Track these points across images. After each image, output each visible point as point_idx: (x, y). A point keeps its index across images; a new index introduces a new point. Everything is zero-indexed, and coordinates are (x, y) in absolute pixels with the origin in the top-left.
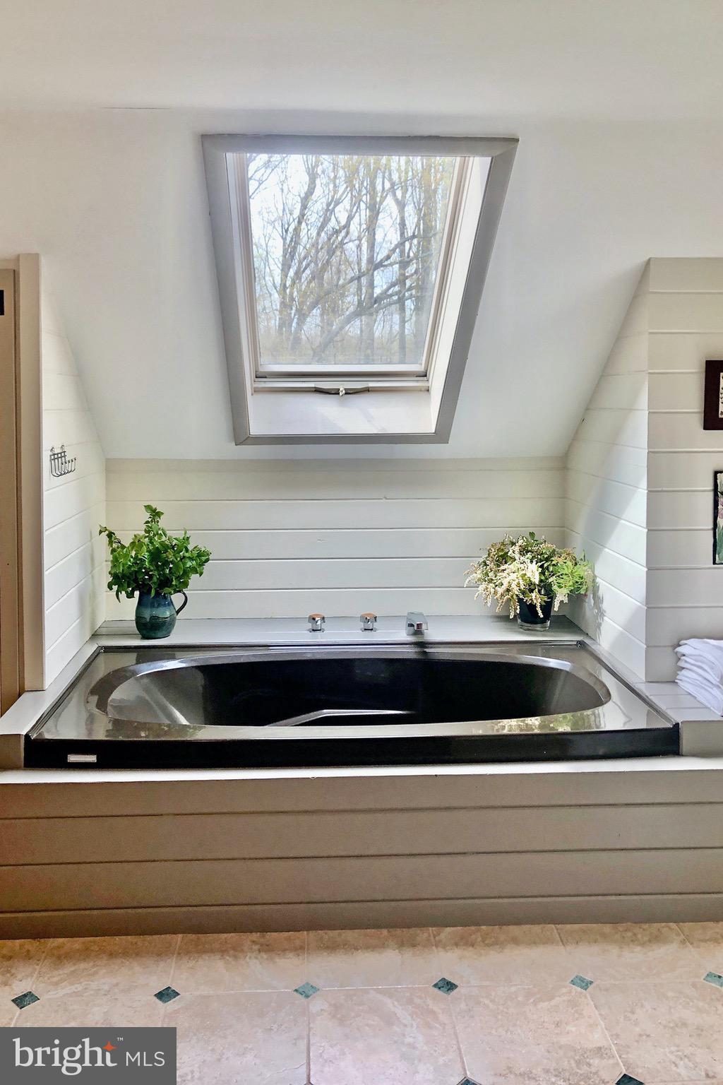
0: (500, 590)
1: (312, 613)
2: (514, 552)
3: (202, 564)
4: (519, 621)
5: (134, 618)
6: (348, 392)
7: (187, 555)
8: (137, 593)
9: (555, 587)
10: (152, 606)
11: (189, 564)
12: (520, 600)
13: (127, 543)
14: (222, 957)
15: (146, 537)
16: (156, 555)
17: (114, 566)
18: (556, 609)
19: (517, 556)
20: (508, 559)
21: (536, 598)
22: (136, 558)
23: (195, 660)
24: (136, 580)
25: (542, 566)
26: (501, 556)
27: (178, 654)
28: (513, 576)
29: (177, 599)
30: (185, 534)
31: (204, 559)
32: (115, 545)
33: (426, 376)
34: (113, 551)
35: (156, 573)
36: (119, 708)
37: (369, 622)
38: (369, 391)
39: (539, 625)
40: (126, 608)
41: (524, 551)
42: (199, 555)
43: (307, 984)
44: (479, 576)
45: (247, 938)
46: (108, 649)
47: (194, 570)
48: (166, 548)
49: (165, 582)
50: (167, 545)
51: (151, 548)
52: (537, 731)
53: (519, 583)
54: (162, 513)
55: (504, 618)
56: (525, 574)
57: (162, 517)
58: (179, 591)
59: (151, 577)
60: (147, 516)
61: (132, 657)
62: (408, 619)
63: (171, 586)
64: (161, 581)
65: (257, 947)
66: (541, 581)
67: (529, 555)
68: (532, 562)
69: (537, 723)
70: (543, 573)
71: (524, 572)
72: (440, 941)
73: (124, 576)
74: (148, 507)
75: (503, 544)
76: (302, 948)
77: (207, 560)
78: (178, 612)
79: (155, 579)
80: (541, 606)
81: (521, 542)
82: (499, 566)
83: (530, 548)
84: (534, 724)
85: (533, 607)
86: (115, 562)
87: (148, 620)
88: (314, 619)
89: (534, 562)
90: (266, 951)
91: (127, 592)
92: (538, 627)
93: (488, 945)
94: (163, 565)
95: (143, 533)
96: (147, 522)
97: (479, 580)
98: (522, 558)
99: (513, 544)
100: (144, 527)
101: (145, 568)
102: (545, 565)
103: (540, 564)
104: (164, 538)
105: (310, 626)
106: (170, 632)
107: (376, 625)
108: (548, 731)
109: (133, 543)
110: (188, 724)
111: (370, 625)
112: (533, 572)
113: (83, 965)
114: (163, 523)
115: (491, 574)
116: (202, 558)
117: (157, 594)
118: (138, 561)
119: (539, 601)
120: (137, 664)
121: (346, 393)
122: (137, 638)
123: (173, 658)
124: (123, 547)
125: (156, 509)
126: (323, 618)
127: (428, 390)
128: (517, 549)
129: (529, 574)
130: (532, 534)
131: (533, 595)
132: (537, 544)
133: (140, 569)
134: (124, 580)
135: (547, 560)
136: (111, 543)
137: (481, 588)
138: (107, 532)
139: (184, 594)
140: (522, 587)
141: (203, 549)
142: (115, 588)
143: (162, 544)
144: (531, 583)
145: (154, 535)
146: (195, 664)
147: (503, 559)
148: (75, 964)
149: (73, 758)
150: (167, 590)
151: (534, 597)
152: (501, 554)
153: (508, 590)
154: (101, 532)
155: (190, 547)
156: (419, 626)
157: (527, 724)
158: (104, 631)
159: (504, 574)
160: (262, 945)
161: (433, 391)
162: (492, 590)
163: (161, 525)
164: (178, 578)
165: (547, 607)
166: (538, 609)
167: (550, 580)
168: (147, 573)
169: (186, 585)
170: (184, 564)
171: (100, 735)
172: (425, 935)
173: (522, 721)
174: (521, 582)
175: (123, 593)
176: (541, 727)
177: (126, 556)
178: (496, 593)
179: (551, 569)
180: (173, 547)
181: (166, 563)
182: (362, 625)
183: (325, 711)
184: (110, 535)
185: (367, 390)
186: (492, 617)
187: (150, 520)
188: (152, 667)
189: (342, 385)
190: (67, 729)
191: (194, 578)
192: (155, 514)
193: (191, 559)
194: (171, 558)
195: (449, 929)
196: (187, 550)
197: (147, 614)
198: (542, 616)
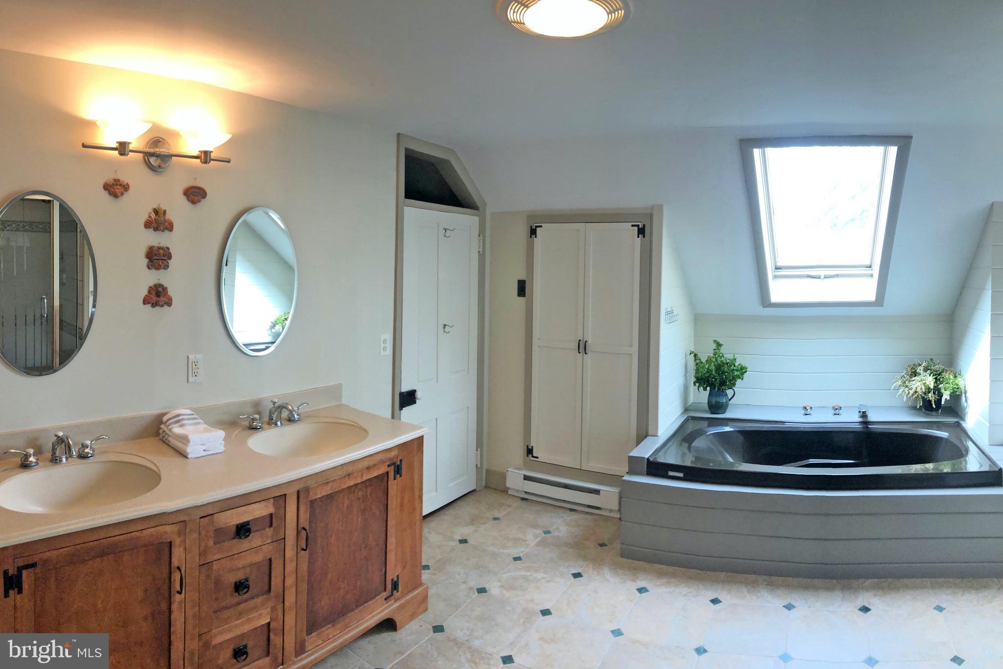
0: (911, 392)
1: (805, 405)
2: (920, 370)
3: (742, 374)
4: (923, 409)
5: (707, 402)
6: (825, 277)
7: (735, 368)
8: (708, 388)
9: (943, 391)
10: (716, 396)
11: (736, 373)
12: (923, 398)
13: (704, 360)
14: (746, 586)
15: (714, 358)
16: (719, 368)
17: (697, 373)
18: (943, 403)
19: (922, 372)
20: (917, 374)
21: (931, 396)
22: (708, 369)
23: (738, 427)
24: (708, 381)
25: (935, 378)
26: (913, 372)
27: (730, 423)
28: (919, 384)
29: (730, 393)
30: (734, 356)
31: (744, 371)
32: (698, 361)
33: (871, 267)
34: (697, 364)
35: (718, 378)
36: (697, 450)
37: (837, 410)
38: (838, 276)
39: (934, 412)
40: (702, 396)
41: (926, 369)
42: (741, 369)
43: (790, 603)
44: (900, 384)
45: (761, 578)
46: (693, 418)
47: (739, 377)
48: (723, 364)
49: (723, 383)
50: (724, 363)
51: (716, 364)
52: (931, 472)
53: (921, 388)
54: (723, 345)
55: (915, 408)
56: (925, 383)
57: (722, 347)
58: (730, 388)
59: (716, 379)
60: (714, 346)
61: (706, 423)
62: (859, 408)
63: (726, 385)
64: (721, 382)
65: (765, 583)
66: (935, 387)
67: (929, 372)
68: (930, 375)
69: (932, 467)
70: (936, 382)
71: (924, 382)
72: (865, 586)
73: (702, 379)
74: (715, 341)
75: (914, 365)
76: (789, 586)
77: (746, 372)
78: (730, 400)
79: (718, 381)
80: (935, 401)
81: (924, 364)
82: (911, 378)
83: (930, 368)
84: (930, 467)
85: (930, 401)
86: (697, 370)
87: (714, 403)
88: (806, 408)
89: (932, 375)
90: (770, 585)
91: (703, 387)
92: (934, 413)
93: (891, 589)
94: (722, 373)
95: (712, 355)
96: (715, 349)
97: (900, 386)
98: (925, 373)
99: (920, 365)
100: (713, 352)
101: (713, 375)
102: (938, 378)
103: (934, 377)
104: (723, 359)
105: (803, 412)
106: (726, 411)
107: (841, 412)
108: (937, 472)
109: (707, 360)
110: (732, 461)
111: (837, 412)
112: (930, 381)
113: (673, 580)
114: (723, 350)
115: (907, 382)
116: (743, 370)
117: (719, 389)
118: (709, 371)
119: (933, 398)
120: (708, 427)
121: (825, 278)
122: (708, 413)
123: (726, 425)
124: (702, 363)
125: (719, 343)
126: (811, 408)
127: (872, 276)
128: (922, 368)
129: (928, 383)
130: (932, 360)
131: (930, 395)
132: (934, 365)
133: (711, 375)
134: (702, 380)
135: (940, 374)
136: (695, 360)
137: (901, 391)
138: (694, 354)
139: (733, 390)
140: (924, 390)
141: (743, 366)
142: (697, 384)
143: (722, 362)
144: (929, 388)
145: (718, 357)
146: (738, 429)
147: (915, 374)
148: (669, 579)
149: (671, 473)
150: (723, 387)
151: (930, 396)
152: (913, 371)
153: (916, 392)
154: (690, 354)
155: (736, 364)
156: (864, 412)
157: (926, 468)
158: (692, 408)
159: (914, 382)
160: (768, 582)
161: (874, 275)
162: (907, 392)
163: (721, 351)
164: (730, 381)
165: (938, 402)
166: (933, 403)
167: (940, 386)
168: (714, 378)
169: (734, 384)
170: (733, 373)
171: (688, 463)
172: (857, 583)
173: (923, 466)
174: (923, 388)
175: (702, 387)
176: (933, 469)
177: (703, 367)
178: (909, 393)
179: (941, 380)
180: (727, 363)
181: (723, 372)
182: (833, 412)
183: (811, 460)
184: (695, 355)
185: (837, 276)
186: (908, 407)
187: (716, 348)
188: (715, 429)
189: (822, 272)
190: (671, 457)
191: (739, 381)
192: (719, 345)
193: (737, 370)
194: (726, 370)
195: (870, 580)
196: (735, 366)
197: (714, 400)
198: (935, 407)
